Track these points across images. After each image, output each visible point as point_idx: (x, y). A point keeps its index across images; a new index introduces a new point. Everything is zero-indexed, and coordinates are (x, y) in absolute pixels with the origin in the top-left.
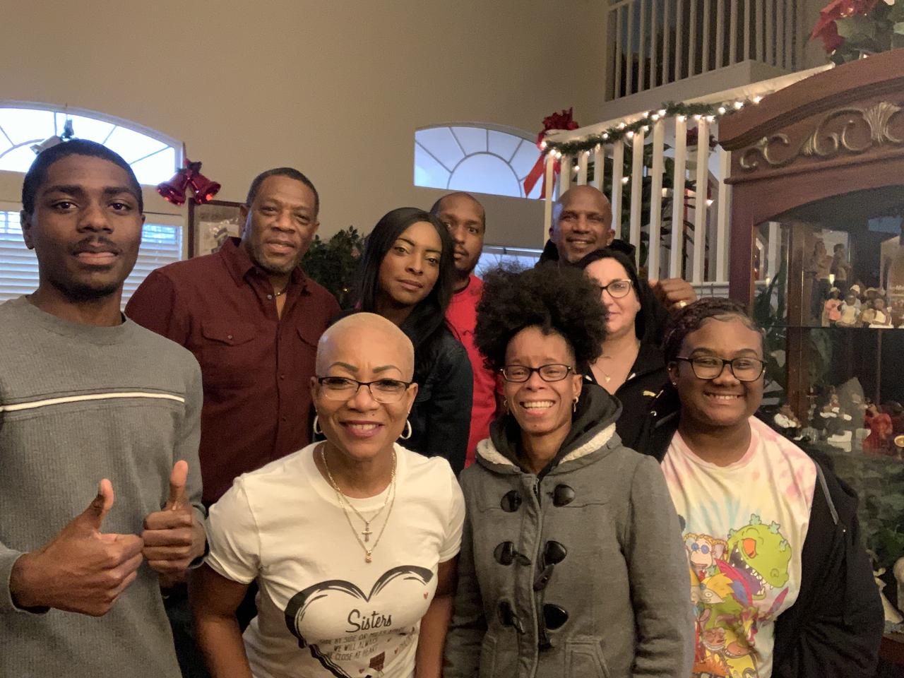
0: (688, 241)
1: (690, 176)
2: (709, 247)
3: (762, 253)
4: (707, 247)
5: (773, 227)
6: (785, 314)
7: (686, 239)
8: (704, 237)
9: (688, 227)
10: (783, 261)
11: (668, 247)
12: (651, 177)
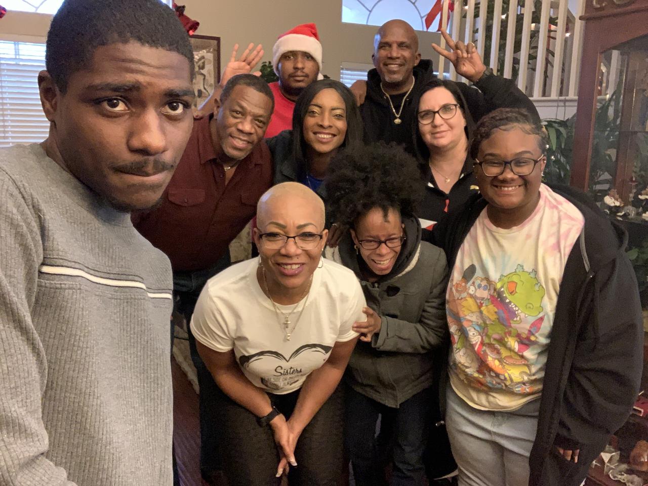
0: (549, 65)
1: (554, 14)
2: (565, 69)
3: (605, 74)
4: (563, 70)
5: (615, 54)
6: (618, 122)
7: (548, 63)
8: (562, 62)
9: (550, 55)
10: (621, 80)
11: (534, 70)
12: (523, 14)
